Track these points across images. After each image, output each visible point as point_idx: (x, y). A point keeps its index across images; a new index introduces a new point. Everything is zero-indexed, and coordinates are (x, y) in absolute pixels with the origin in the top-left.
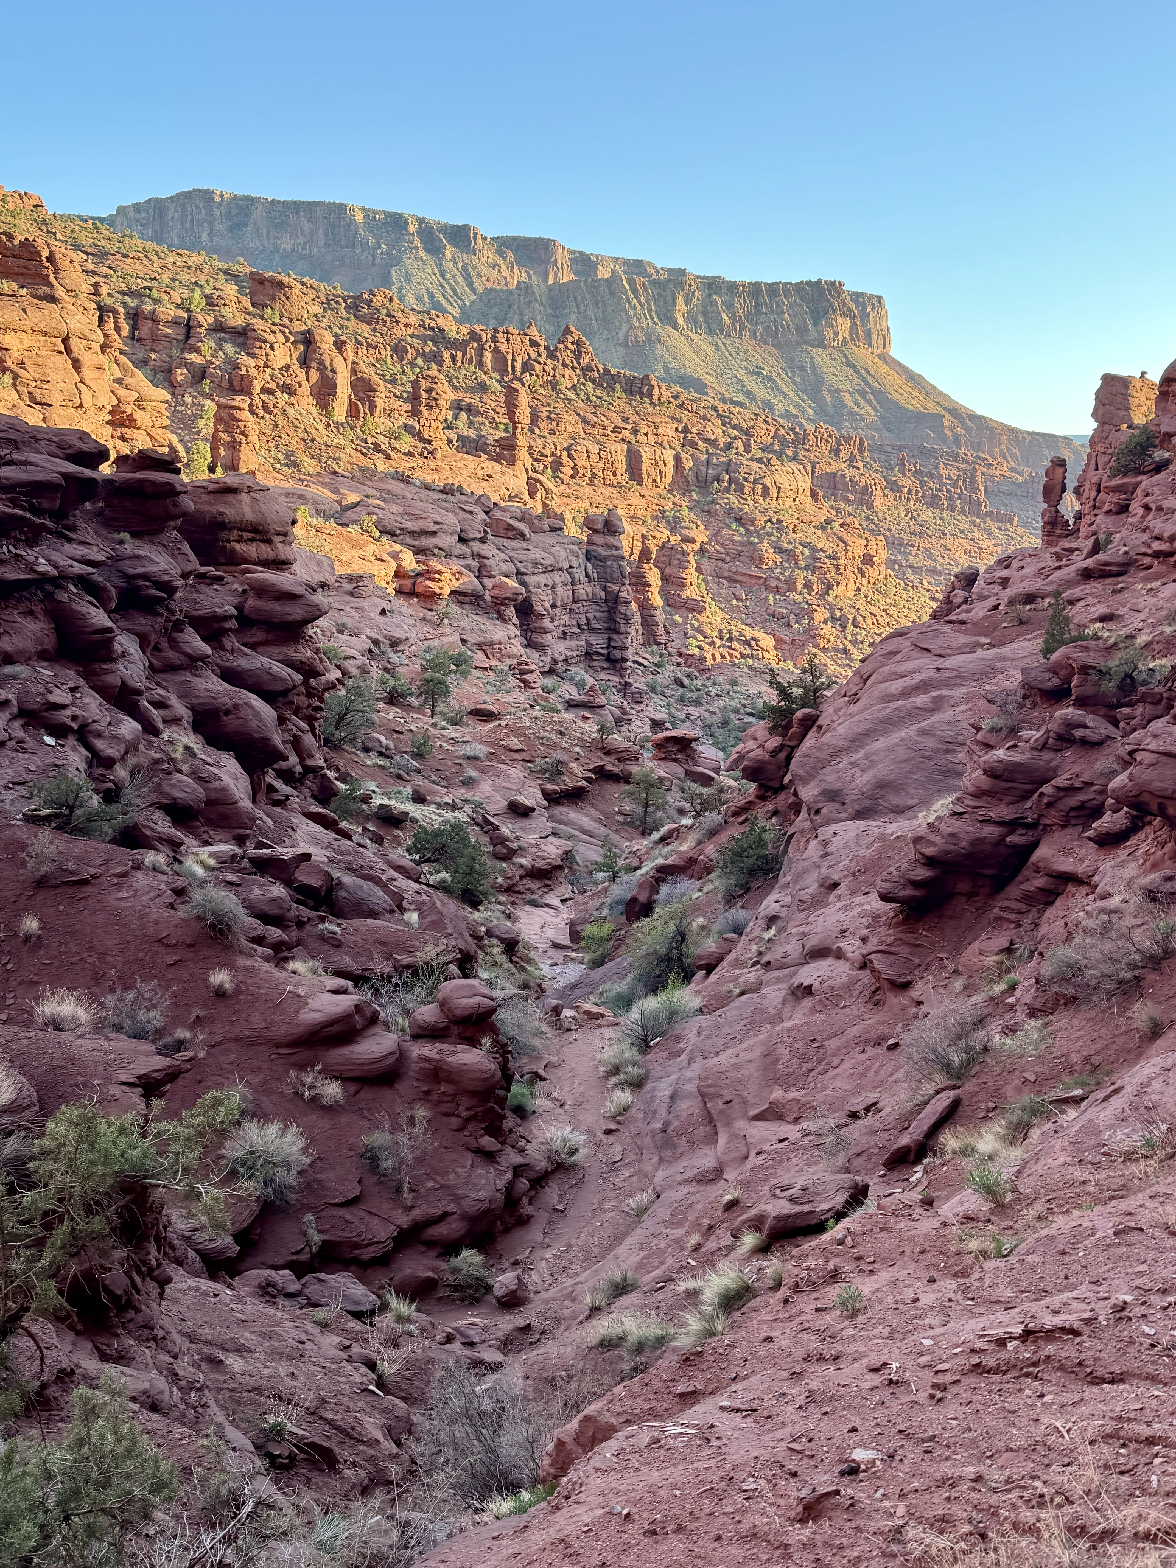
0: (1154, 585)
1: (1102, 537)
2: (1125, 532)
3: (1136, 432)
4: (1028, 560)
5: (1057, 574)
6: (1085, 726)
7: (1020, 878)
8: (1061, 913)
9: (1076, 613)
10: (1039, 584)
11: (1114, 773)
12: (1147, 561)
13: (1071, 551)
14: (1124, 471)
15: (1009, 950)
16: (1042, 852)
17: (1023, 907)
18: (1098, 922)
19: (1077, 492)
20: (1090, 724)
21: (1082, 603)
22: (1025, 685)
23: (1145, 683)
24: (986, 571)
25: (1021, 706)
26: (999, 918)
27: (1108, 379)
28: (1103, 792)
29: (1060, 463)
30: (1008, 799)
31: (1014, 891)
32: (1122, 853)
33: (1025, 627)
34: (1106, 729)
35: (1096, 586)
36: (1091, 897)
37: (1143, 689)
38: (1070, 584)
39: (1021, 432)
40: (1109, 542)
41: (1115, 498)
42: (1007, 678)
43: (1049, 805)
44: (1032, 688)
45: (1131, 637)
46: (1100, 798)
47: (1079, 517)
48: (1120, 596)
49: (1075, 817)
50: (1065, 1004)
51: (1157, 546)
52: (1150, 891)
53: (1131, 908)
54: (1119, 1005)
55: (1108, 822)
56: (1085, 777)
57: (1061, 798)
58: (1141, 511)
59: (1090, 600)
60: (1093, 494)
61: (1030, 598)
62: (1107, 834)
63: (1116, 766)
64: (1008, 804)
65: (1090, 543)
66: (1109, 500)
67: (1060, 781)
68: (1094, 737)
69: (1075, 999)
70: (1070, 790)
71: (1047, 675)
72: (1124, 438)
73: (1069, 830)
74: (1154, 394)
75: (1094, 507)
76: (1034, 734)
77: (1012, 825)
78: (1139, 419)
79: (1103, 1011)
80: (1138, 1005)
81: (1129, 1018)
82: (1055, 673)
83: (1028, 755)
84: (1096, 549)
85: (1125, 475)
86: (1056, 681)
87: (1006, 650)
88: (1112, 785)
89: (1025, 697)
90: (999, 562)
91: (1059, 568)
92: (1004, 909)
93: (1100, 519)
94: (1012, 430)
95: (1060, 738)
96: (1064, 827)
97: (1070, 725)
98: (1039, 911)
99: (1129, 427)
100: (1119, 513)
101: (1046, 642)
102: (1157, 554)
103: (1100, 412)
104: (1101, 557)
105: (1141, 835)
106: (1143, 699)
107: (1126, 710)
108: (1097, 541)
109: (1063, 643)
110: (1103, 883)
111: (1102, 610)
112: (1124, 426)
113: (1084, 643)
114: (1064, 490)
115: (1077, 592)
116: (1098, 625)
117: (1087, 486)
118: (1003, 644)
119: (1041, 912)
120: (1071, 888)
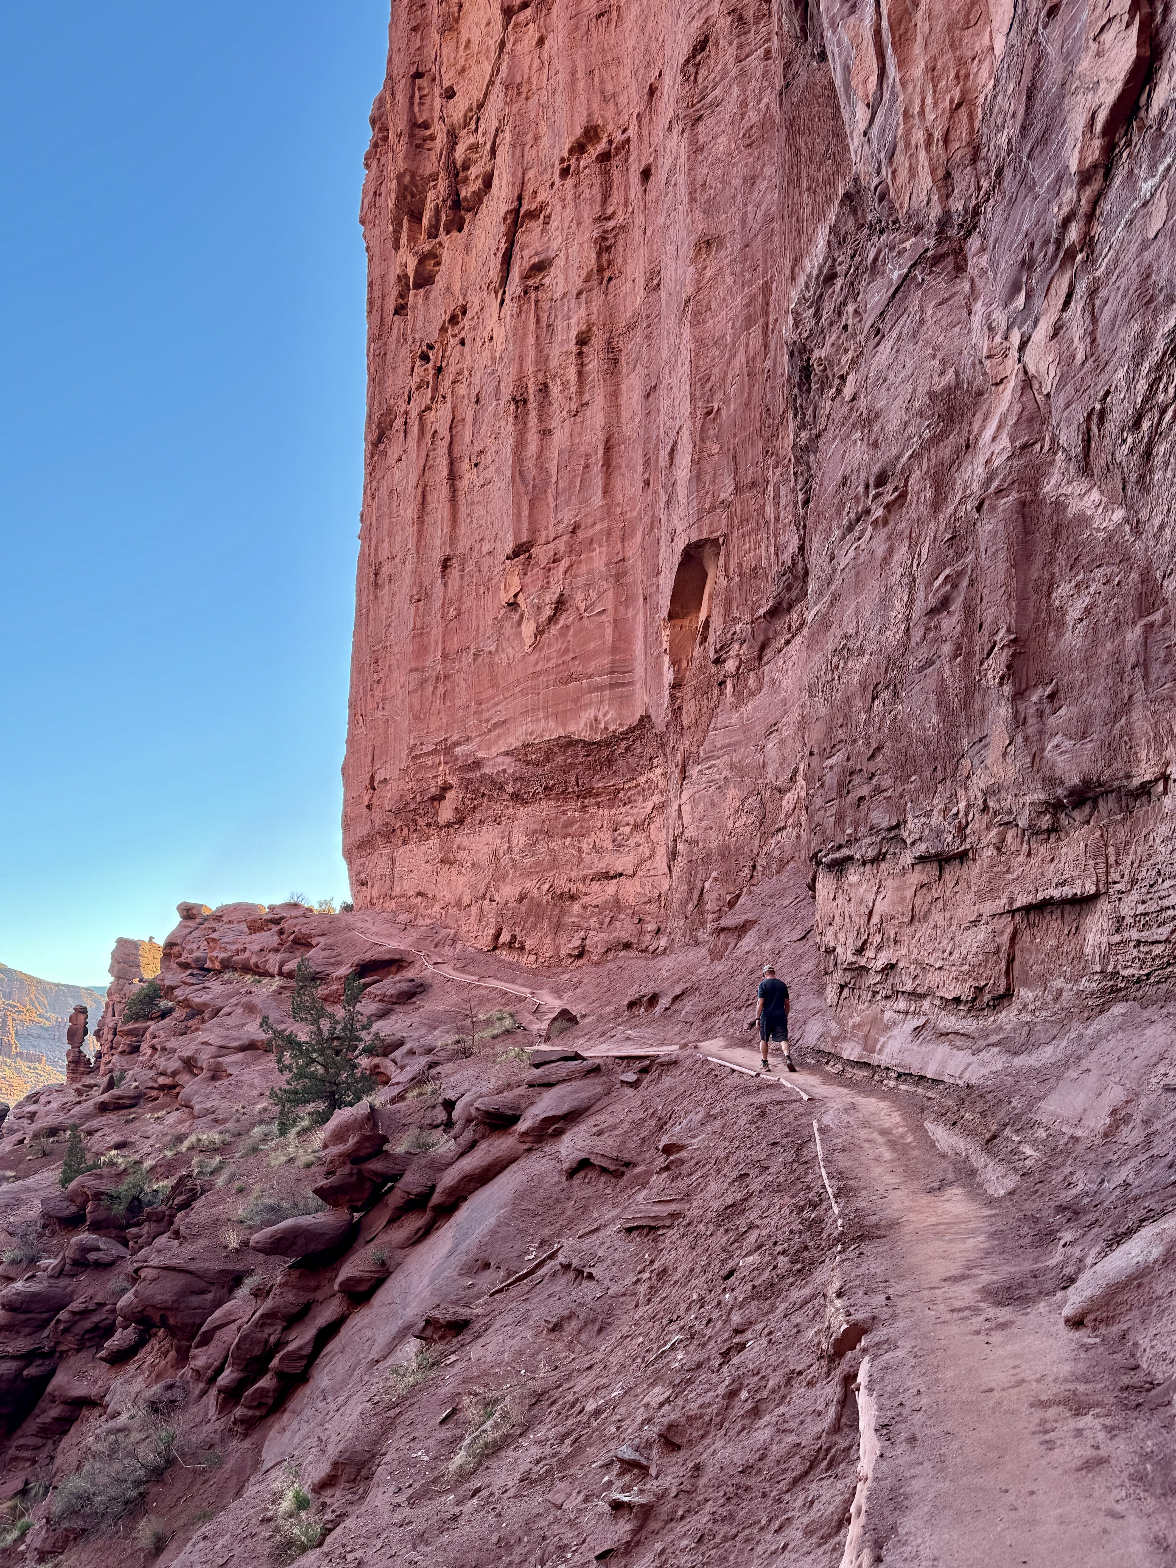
0: (160, 1114)
1: (116, 1074)
2: (137, 1069)
3: (144, 985)
4: (55, 1095)
5: (77, 1108)
6: (98, 1249)
7: (37, 1411)
8: (75, 1441)
9: (95, 1143)
10: (61, 1118)
11: (124, 1291)
12: (154, 1093)
13: (91, 1087)
14: (136, 1017)
15: (24, 1492)
16: (59, 1380)
17: (38, 1441)
18: (106, 1444)
19: (98, 1034)
20: (102, 1247)
21: (100, 1133)
22: (45, 1215)
23: (150, 1203)
24: (17, 1107)
25: (40, 1236)
26: (15, 1459)
27: (122, 943)
28: (114, 1311)
29: (82, 1011)
30: (27, 1330)
31: (31, 1426)
32: (131, 1368)
33: (49, 1158)
34: (116, 1249)
35: (111, 1118)
36: (104, 1418)
37: (148, 1209)
38: (88, 1117)
39: (48, 983)
40: (122, 1078)
41: (127, 1040)
42: (31, 1208)
43: (66, 1331)
44: (51, 1217)
45: (139, 1163)
46: (111, 1317)
47: (99, 1056)
48: (132, 1126)
49: (90, 1339)
50: (75, 1539)
51: (161, 1080)
52: (154, 1403)
53: (136, 1423)
54: (125, 1526)
55: (119, 1339)
56: (98, 1299)
57: (76, 1322)
58: (149, 1051)
59: (107, 1130)
60: (110, 1037)
61: (53, 1132)
62: (118, 1351)
63: (125, 1284)
64: (26, 1336)
65: (106, 1079)
66: (123, 1042)
67: (75, 1306)
68: (108, 1259)
69: (84, 1531)
70: (84, 1313)
71: (65, 1204)
72: (136, 990)
73: (82, 1355)
74: (160, 955)
75: (112, 1048)
76: (50, 1263)
77: (28, 1358)
78: (148, 975)
79: (111, 1537)
80: (143, 1523)
81: (135, 1538)
82: (72, 1201)
83: (46, 1284)
84: (111, 1085)
85: (136, 1021)
86: (73, 1209)
87: (30, 1182)
88: (120, 1304)
89: (44, 1227)
90: (29, 1098)
91: (79, 1103)
92: (19, 1448)
93: (115, 1058)
94: (40, 981)
95: (75, 1263)
96: (78, 1351)
97: (85, 1249)
98: (54, 1443)
99: (141, 981)
100: (131, 1053)
101: (64, 1172)
102: (162, 1088)
103: (117, 967)
104: (115, 1092)
105: (148, 1347)
106: (149, 1219)
107: (134, 1230)
108: (112, 1078)
109: (79, 1172)
110: (113, 1402)
111: (116, 1138)
112: (136, 981)
113: (98, 1171)
114: (86, 1033)
115: (95, 1123)
116: (114, 1152)
117: (106, 1029)
118: (27, 1176)
119: (56, 1443)
120: (85, 1412)
